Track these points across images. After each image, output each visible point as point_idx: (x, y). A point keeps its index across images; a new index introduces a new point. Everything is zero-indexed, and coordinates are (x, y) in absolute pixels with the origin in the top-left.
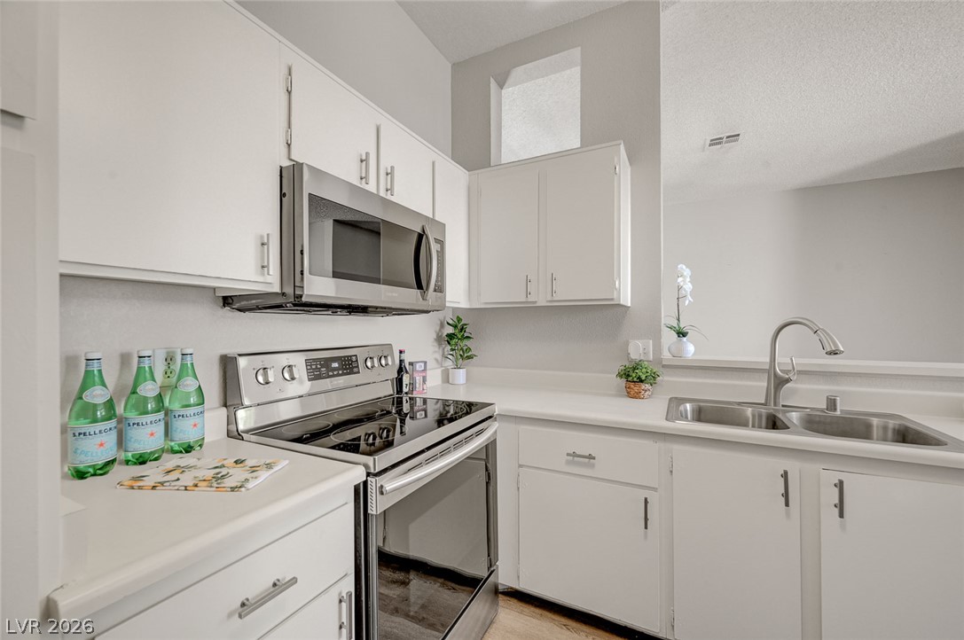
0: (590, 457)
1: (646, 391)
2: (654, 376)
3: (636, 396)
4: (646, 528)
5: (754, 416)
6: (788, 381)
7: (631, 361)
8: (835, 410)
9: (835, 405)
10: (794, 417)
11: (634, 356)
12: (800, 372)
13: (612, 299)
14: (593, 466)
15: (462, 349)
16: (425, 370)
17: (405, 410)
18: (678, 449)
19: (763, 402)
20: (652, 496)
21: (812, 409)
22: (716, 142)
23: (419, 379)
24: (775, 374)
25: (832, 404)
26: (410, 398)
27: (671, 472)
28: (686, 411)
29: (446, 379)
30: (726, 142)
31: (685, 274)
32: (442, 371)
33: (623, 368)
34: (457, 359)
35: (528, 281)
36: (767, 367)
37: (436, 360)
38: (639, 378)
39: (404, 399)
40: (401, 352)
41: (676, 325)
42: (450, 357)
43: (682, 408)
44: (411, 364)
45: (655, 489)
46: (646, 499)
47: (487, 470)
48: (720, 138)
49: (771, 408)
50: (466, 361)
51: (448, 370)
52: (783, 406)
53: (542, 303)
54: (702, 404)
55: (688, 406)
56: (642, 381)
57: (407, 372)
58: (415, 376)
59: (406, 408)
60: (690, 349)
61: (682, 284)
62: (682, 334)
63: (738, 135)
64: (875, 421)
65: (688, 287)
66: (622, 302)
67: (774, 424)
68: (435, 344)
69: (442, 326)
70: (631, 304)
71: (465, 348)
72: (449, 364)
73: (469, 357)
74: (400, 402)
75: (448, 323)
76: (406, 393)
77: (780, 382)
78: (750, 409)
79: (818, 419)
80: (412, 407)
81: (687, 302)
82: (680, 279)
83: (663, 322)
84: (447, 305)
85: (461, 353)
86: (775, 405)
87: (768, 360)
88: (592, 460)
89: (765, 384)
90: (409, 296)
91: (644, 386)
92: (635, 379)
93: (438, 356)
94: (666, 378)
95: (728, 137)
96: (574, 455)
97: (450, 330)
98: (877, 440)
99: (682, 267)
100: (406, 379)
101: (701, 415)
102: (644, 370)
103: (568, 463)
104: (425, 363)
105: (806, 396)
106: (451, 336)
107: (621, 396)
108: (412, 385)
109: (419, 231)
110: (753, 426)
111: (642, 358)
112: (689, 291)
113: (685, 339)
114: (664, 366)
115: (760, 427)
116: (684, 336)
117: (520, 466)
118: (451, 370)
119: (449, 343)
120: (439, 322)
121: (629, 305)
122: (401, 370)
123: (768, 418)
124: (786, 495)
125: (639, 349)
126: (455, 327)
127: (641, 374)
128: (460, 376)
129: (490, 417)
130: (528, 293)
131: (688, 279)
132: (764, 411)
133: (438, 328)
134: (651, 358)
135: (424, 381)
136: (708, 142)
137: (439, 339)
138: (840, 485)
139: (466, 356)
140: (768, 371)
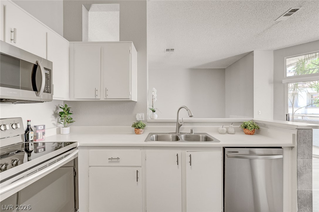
0: (118, 158)
1: (141, 131)
2: (144, 126)
3: (138, 133)
4: (137, 181)
5: (172, 137)
6: (181, 125)
7: (137, 121)
8: (192, 133)
9: (192, 132)
10: (183, 136)
11: (138, 119)
12: (185, 122)
13: (129, 99)
14: (119, 162)
15: (67, 119)
16: (44, 129)
17: (30, 149)
18: (148, 151)
19: (175, 132)
20: (140, 170)
21: (187, 133)
22: (168, 50)
23: (40, 134)
24: (178, 124)
25: (192, 131)
26: (34, 143)
27: (146, 159)
28: (153, 137)
29: (59, 132)
30: (171, 51)
31: (155, 91)
32: (57, 129)
33: (134, 124)
34: (65, 123)
35: (96, 90)
36: (176, 121)
37: (54, 124)
38: (139, 127)
39: (30, 144)
40: (28, 121)
41: (152, 108)
42: (62, 122)
43: (152, 136)
44: (35, 127)
45: (141, 167)
46: (137, 171)
47: (74, 171)
48: (169, 49)
49: (177, 134)
50: (69, 124)
51: (60, 128)
52: (180, 133)
53: (102, 99)
54: (158, 135)
55: (154, 136)
56: (140, 128)
57: (32, 130)
58: (37, 132)
59: (31, 148)
60: (156, 116)
61: (153, 94)
62: (154, 111)
63: (174, 49)
64: (201, 135)
65: (155, 96)
66: (132, 100)
67: (177, 139)
68: (53, 117)
69: (57, 108)
70: (137, 100)
71: (69, 118)
72: (61, 125)
73: (71, 122)
74: (27, 145)
75: (60, 107)
76: (32, 141)
77: (179, 126)
78: (171, 135)
79: (188, 136)
80: (35, 147)
81: (155, 101)
82: (153, 93)
83: (148, 107)
84: (53, 99)
85: (67, 120)
86: (178, 133)
87: (176, 119)
88: (118, 160)
89: (176, 127)
90: (31, 94)
91: (141, 130)
92: (138, 127)
93: (55, 122)
94: (148, 126)
95: (171, 49)
96: (112, 159)
97: (62, 110)
98: (201, 141)
99: (154, 88)
100: (31, 134)
101: (158, 139)
102: (140, 124)
103: (109, 162)
104: (44, 126)
105: (186, 129)
106: (61, 113)
107: (133, 134)
108: (36, 137)
109: (35, 63)
110: (172, 141)
111: (141, 120)
112: (156, 97)
113: (154, 113)
114: (148, 122)
115: (174, 141)
116: (154, 112)
117: (90, 166)
118: (61, 128)
119: (60, 116)
120: (56, 107)
121: (137, 101)
122: (28, 129)
123: (176, 137)
124: (178, 161)
125: (140, 117)
126: (64, 109)
127: (139, 125)
128: (66, 131)
129: (75, 148)
130: (96, 95)
131: (156, 93)
132: (175, 135)
133: (55, 110)
134: (144, 120)
135: (44, 134)
136: (166, 50)
137: (55, 114)
138: (190, 156)
139: (70, 121)
140: (177, 122)
